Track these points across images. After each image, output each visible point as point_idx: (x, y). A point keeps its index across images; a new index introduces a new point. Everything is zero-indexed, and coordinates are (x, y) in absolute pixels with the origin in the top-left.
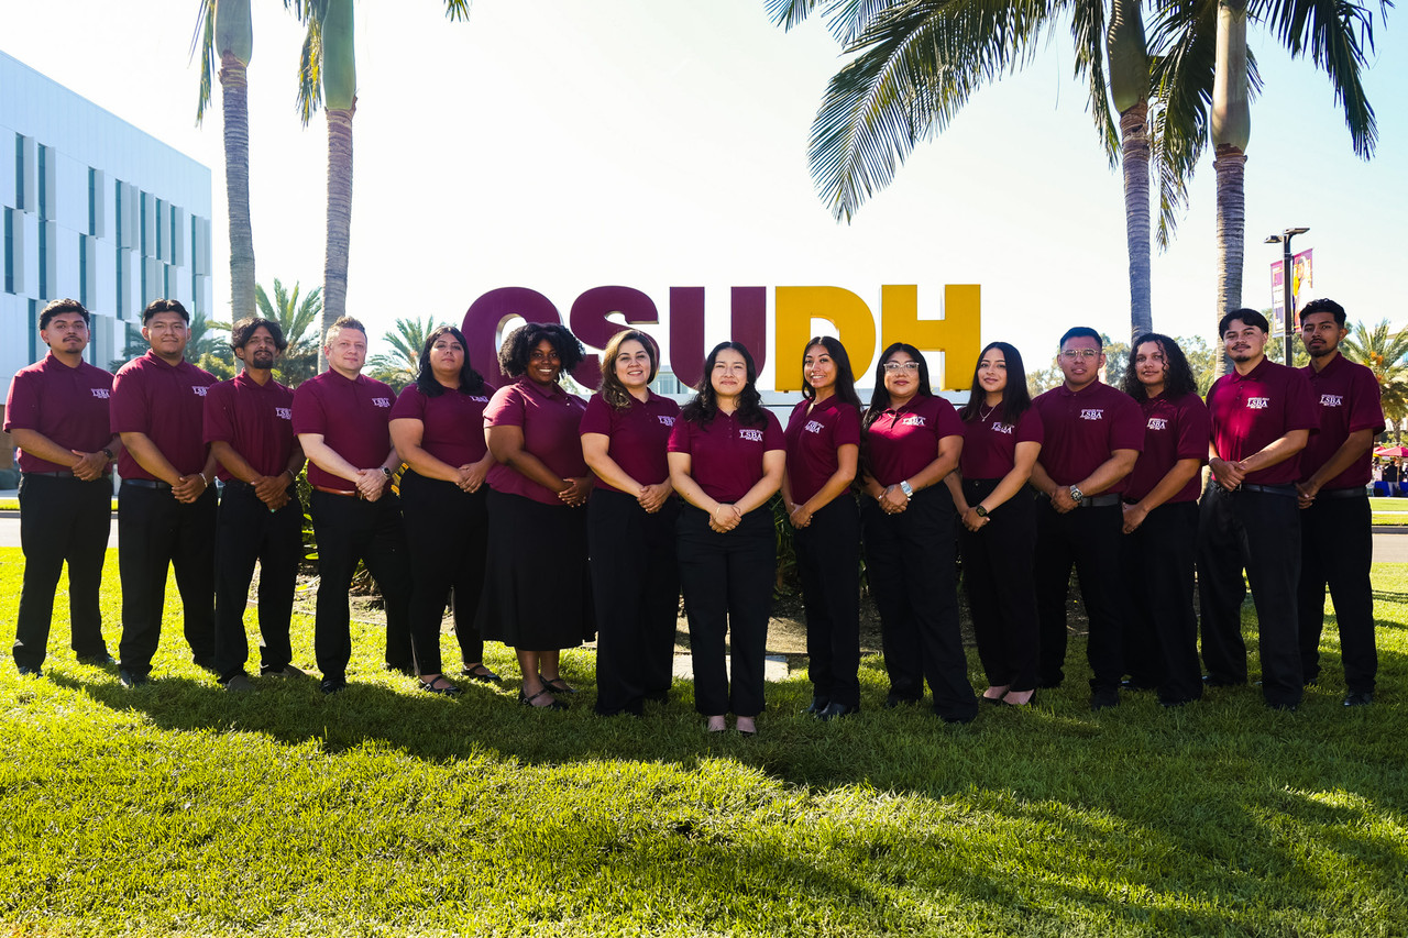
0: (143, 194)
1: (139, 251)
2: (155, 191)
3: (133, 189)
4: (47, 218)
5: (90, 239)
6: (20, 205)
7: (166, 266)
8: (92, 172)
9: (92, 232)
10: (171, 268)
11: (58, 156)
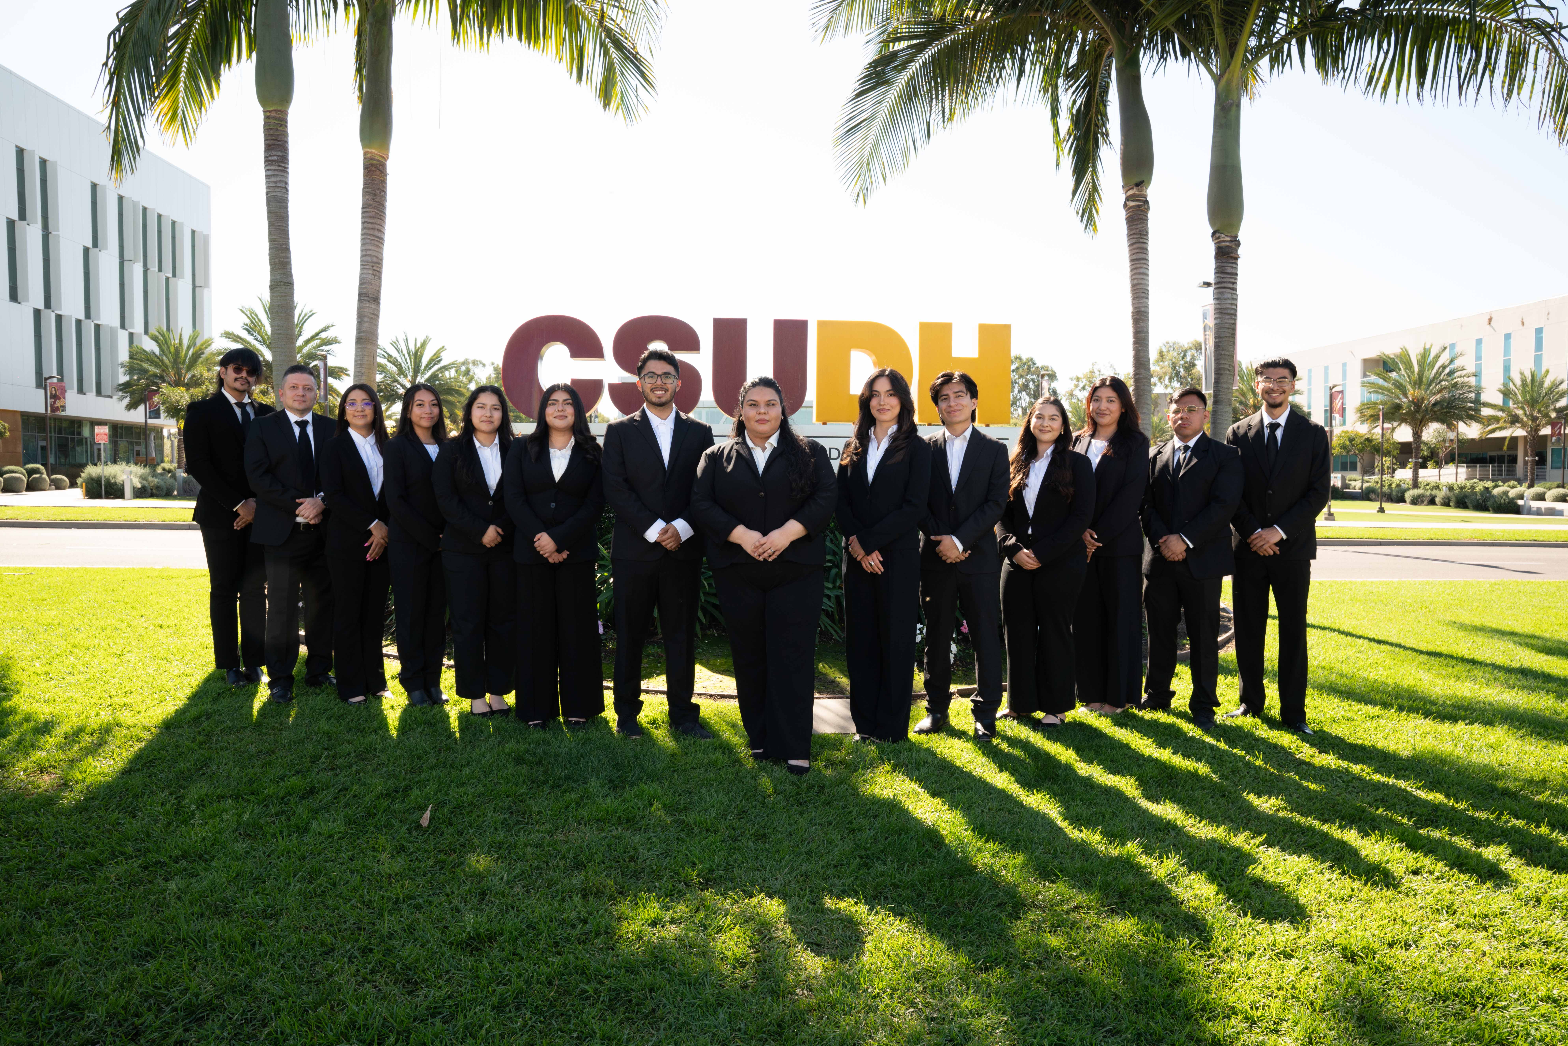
0: (145, 209)
1: (141, 264)
2: (156, 206)
3: (135, 204)
4: (50, 229)
5: (93, 252)
6: (22, 216)
7: (167, 279)
8: (94, 187)
9: (95, 244)
10: (172, 280)
11: (59, 169)
